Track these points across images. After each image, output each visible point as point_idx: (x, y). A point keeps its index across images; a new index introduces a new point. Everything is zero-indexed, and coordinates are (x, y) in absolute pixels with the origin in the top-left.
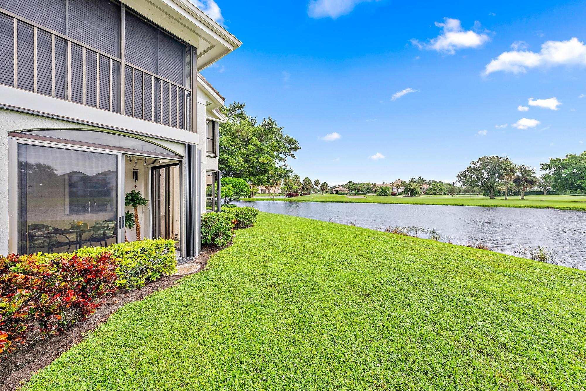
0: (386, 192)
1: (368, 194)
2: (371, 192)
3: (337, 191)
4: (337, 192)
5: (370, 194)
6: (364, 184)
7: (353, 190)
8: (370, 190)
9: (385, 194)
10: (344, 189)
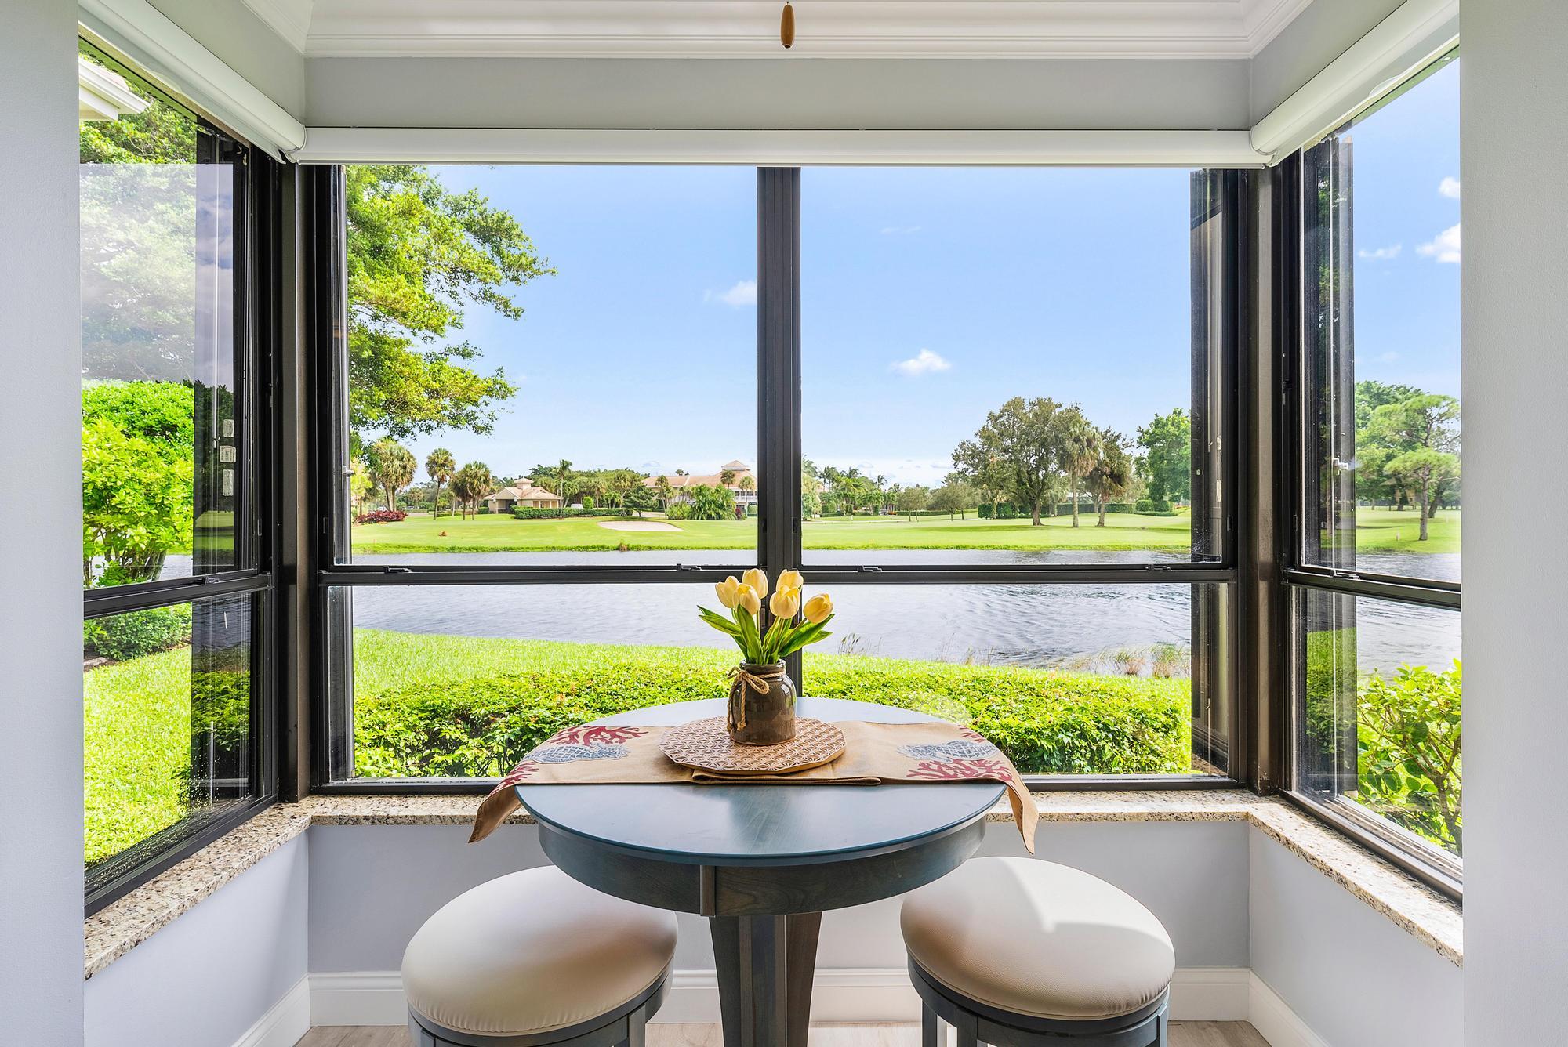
0: (721, 507)
1: (635, 514)
2: (646, 508)
3: (512, 502)
4: (508, 506)
5: (644, 514)
6: (620, 476)
7: (575, 498)
8: (642, 498)
9: (718, 514)
10: (539, 493)
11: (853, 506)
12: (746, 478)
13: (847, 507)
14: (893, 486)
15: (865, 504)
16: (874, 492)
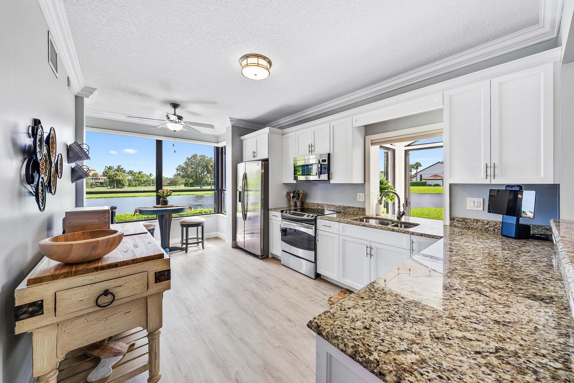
11: (141, 183)
12: (95, 173)
16: (149, 179)
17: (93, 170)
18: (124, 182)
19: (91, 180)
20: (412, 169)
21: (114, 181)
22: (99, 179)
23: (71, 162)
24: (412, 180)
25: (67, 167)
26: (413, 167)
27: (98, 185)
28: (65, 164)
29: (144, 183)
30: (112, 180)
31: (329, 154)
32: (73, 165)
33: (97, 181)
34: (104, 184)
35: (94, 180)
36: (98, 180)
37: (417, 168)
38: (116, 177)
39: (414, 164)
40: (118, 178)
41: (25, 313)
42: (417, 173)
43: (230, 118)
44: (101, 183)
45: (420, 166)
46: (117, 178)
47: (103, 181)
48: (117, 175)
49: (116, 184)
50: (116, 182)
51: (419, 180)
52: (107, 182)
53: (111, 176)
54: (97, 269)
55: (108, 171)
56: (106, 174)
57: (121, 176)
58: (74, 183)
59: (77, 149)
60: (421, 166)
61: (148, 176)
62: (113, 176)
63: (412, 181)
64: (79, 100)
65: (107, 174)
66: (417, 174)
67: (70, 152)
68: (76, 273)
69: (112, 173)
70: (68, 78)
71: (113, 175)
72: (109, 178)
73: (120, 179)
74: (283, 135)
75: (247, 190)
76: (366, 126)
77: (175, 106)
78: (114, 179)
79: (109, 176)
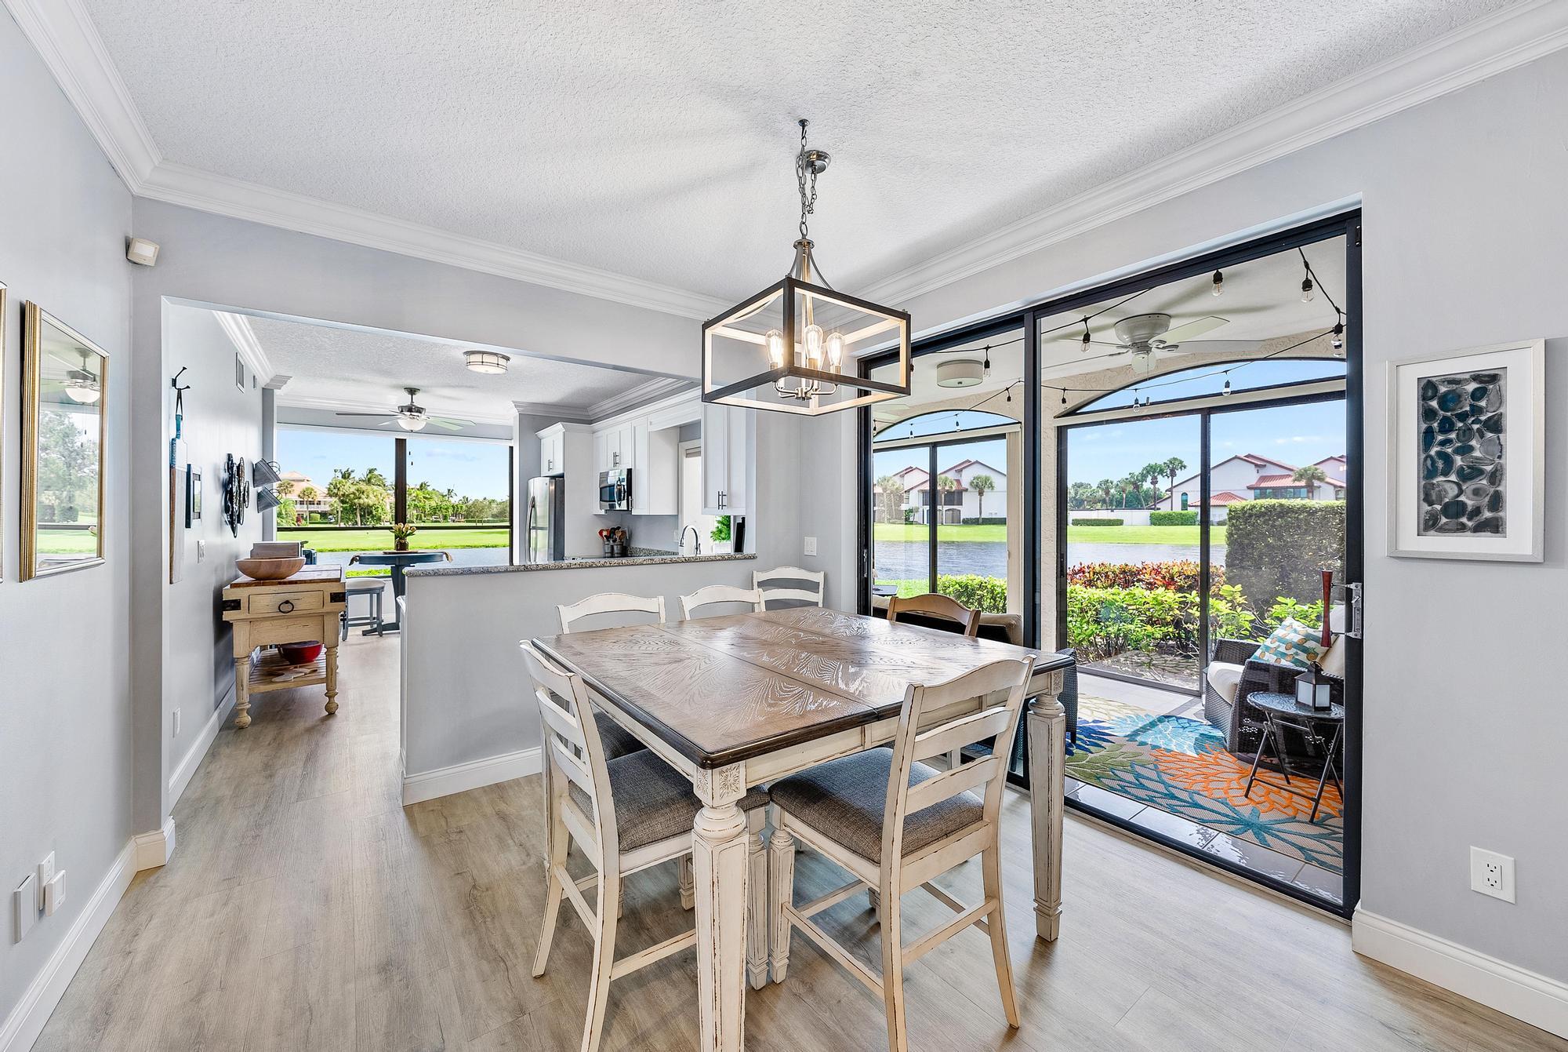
11: (423, 515)
12: (307, 489)
13: (417, 516)
14: (462, 498)
15: (435, 513)
16: (444, 503)
17: (303, 481)
18: (380, 511)
19: (298, 505)
20: (1160, 477)
21: (356, 509)
22: (319, 503)
23: (257, 486)
24: (1159, 509)
25: (253, 492)
26: (1161, 472)
27: (315, 519)
28: (251, 488)
29: (431, 515)
30: (351, 506)
31: (630, 471)
32: (260, 489)
33: (312, 510)
34: (330, 517)
35: (305, 506)
36: (316, 505)
37: (1173, 474)
38: (360, 498)
39: (1165, 463)
40: (364, 500)
41: (229, 606)
42: (1173, 487)
43: (514, 402)
44: (324, 515)
45: (1181, 468)
46: (361, 501)
47: (327, 508)
48: (363, 493)
49: (361, 516)
50: (360, 510)
51: (1178, 509)
52: (338, 512)
53: (348, 495)
54: (280, 583)
55: (339, 483)
56: (336, 491)
57: (371, 496)
58: (261, 513)
59: (265, 469)
60: (1185, 467)
61: (443, 496)
62: (352, 496)
63: (1158, 511)
64: (267, 394)
65: (339, 489)
66: (1174, 490)
67: (256, 473)
68: (264, 585)
69: (348, 488)
70: (254, 377)
71: (354, 493)
72: (343, 502)
73: (371, 503)
74: (594, 432)
75: (534, 528)
76: (681, 427)
77: (412, 391)
78: (355, 504)
79: (343, 495)
